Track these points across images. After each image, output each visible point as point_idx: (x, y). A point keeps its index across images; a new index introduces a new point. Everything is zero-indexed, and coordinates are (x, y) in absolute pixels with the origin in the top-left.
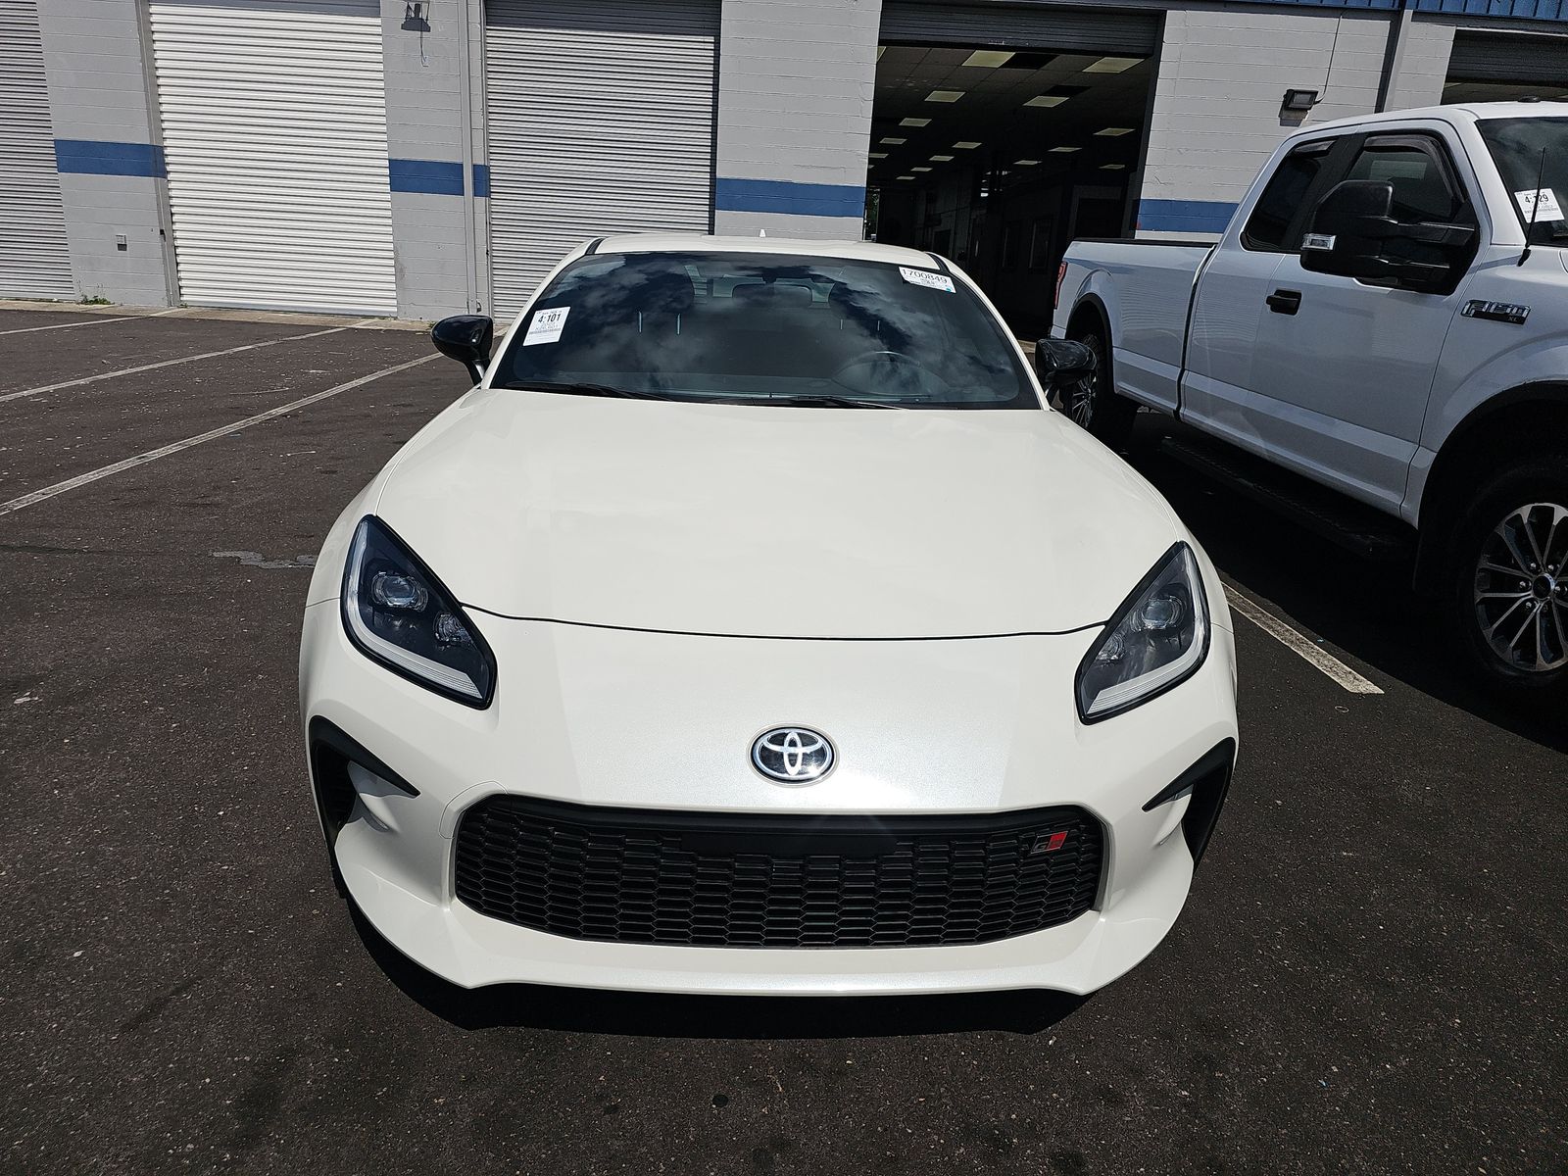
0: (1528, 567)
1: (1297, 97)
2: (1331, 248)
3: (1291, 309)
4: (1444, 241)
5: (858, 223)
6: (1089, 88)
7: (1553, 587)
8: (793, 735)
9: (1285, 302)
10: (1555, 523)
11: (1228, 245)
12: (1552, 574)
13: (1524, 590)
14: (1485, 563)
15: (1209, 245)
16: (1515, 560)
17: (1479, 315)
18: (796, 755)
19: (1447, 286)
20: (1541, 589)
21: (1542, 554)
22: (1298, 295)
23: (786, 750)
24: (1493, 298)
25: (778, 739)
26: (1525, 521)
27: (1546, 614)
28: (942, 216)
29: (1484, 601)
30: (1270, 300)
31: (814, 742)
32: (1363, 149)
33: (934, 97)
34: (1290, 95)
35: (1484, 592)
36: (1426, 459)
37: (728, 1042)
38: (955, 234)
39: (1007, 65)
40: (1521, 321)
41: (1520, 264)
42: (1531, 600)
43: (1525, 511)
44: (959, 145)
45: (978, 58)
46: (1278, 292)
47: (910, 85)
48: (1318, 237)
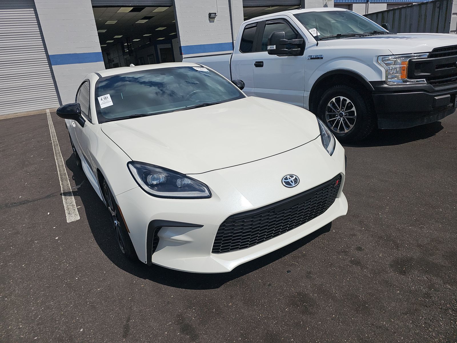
0: (337, 112)
1: (212, 14)
2: (275, 49)
3: (262, 66)
4: (298, 43)
5: (102, 63)
6: (154, 16)
7: (344, 114)
8: (288, 177)
9: (259, 64)
10: (341, 100)
11: (236, 53)
12: (343, 111)
13: (337, 116)
14: (327, 113)
15: (230, 54)
16: (333, 110)
17: (311, 59)
18: (292, 181)
19: (301, 53)
20: (341, 115)
21: (340, 108)
22: (263, 62)
23: (289, 180)
24: (314, 54)
25: (286, 179)
26: (334, 102)
27: (344, 120)
28: (114, 59)
29: (329, 121)
30: (255, 65)
31: (293, 177)
32: (266, 24)
33: (108, 23)
34: (210, 14)
35: (329, 119)
36: (307, 94)
37: (277, 261)
38: (120, 64)
39: (131, 11)
40: (322, 58)
41: (317, 46)
42: (339, 118)
43: (334, 100)
44: (116, 37)
45: (122, 10)
46: (256, 62)
47: (100, 19)
48: (271, 46)
